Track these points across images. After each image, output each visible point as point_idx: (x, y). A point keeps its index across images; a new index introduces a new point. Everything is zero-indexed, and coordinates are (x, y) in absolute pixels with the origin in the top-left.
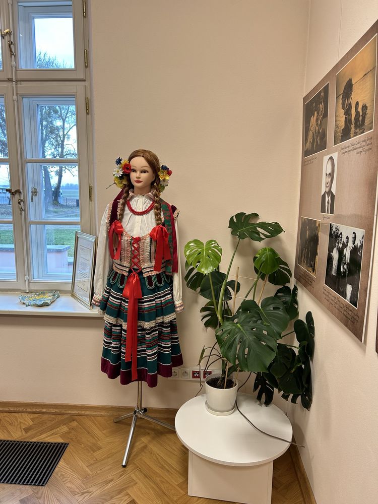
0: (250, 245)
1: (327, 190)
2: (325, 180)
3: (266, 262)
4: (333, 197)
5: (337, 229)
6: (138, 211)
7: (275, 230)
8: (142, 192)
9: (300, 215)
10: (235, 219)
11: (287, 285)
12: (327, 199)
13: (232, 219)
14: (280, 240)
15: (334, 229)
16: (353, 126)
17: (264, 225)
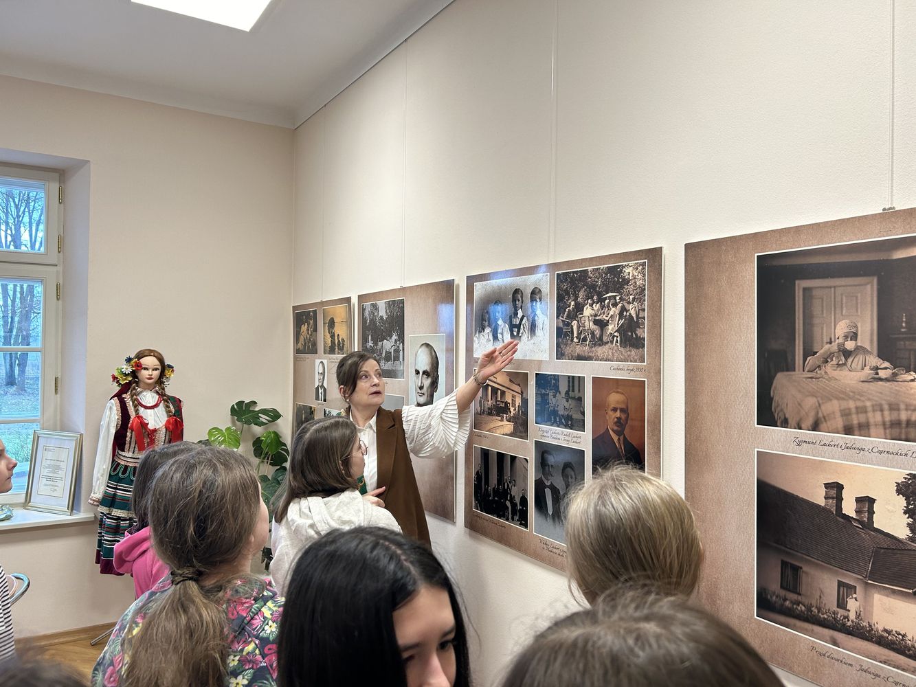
0: (249, 430)
1: (320, 384)
2: (317, 377)
3: (271, 443)
4: (325, 390)
5: (329, 412)
6: (149, 405)
7: (275, 415)
8: (150, 387)
9: (294, 401)
10: (235, 406)
11: (284, 465)
12: (321, 391)
13: (233, 407)
14: (276, 425)
15: (327, 413)
16: (336, 347)
17: (264, 412)
